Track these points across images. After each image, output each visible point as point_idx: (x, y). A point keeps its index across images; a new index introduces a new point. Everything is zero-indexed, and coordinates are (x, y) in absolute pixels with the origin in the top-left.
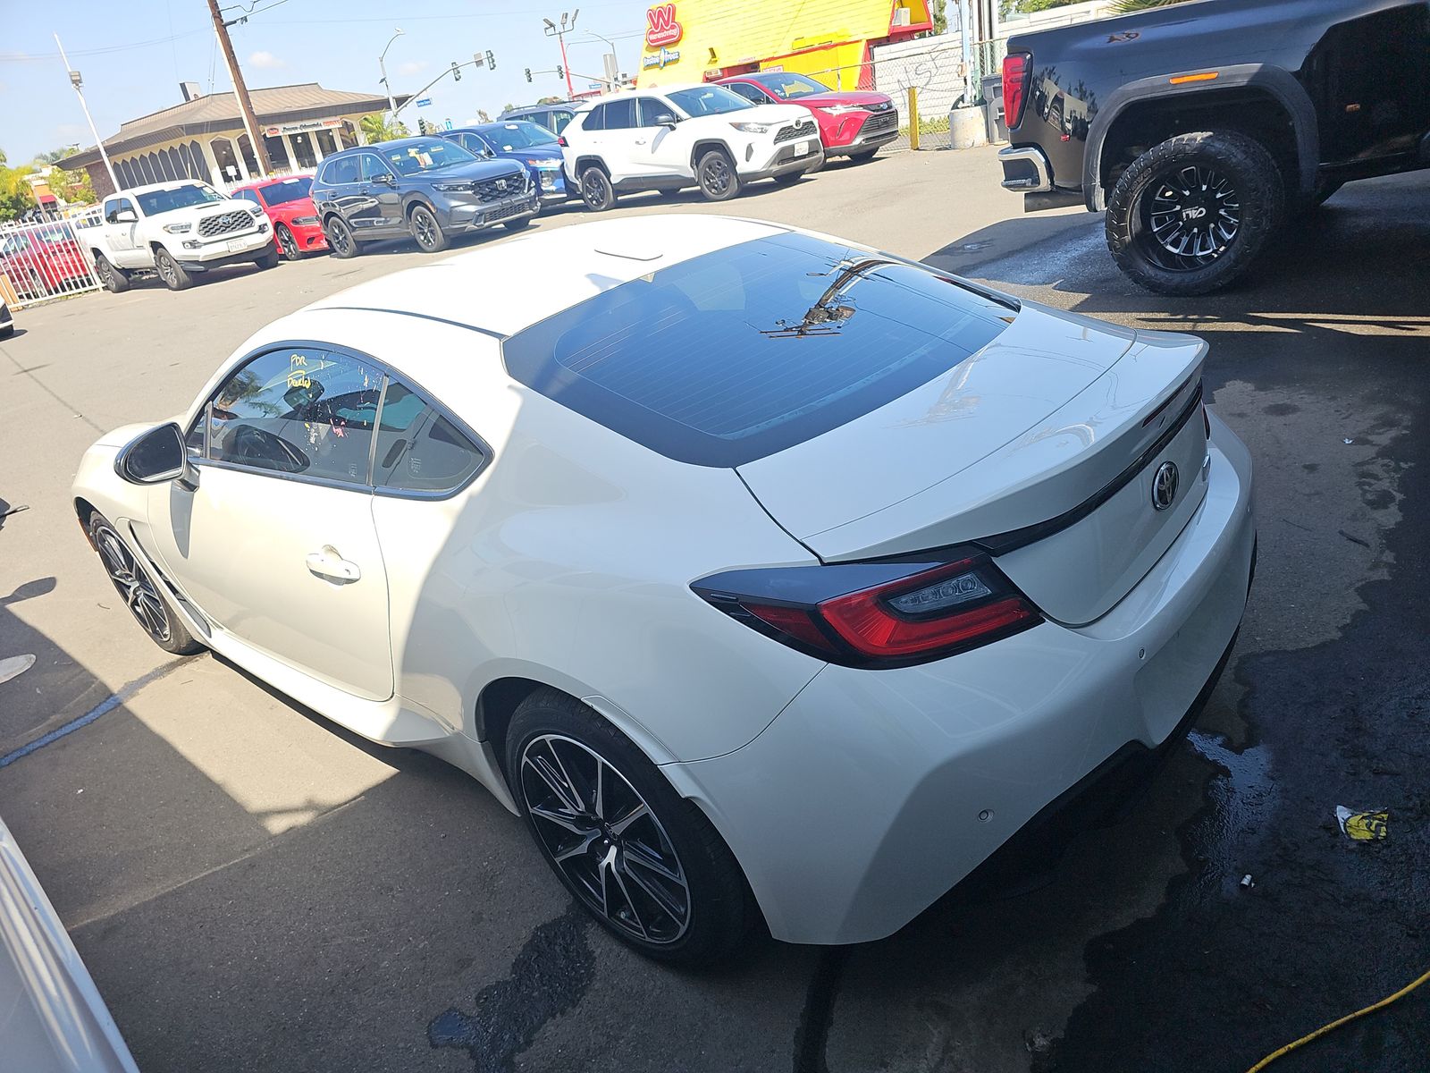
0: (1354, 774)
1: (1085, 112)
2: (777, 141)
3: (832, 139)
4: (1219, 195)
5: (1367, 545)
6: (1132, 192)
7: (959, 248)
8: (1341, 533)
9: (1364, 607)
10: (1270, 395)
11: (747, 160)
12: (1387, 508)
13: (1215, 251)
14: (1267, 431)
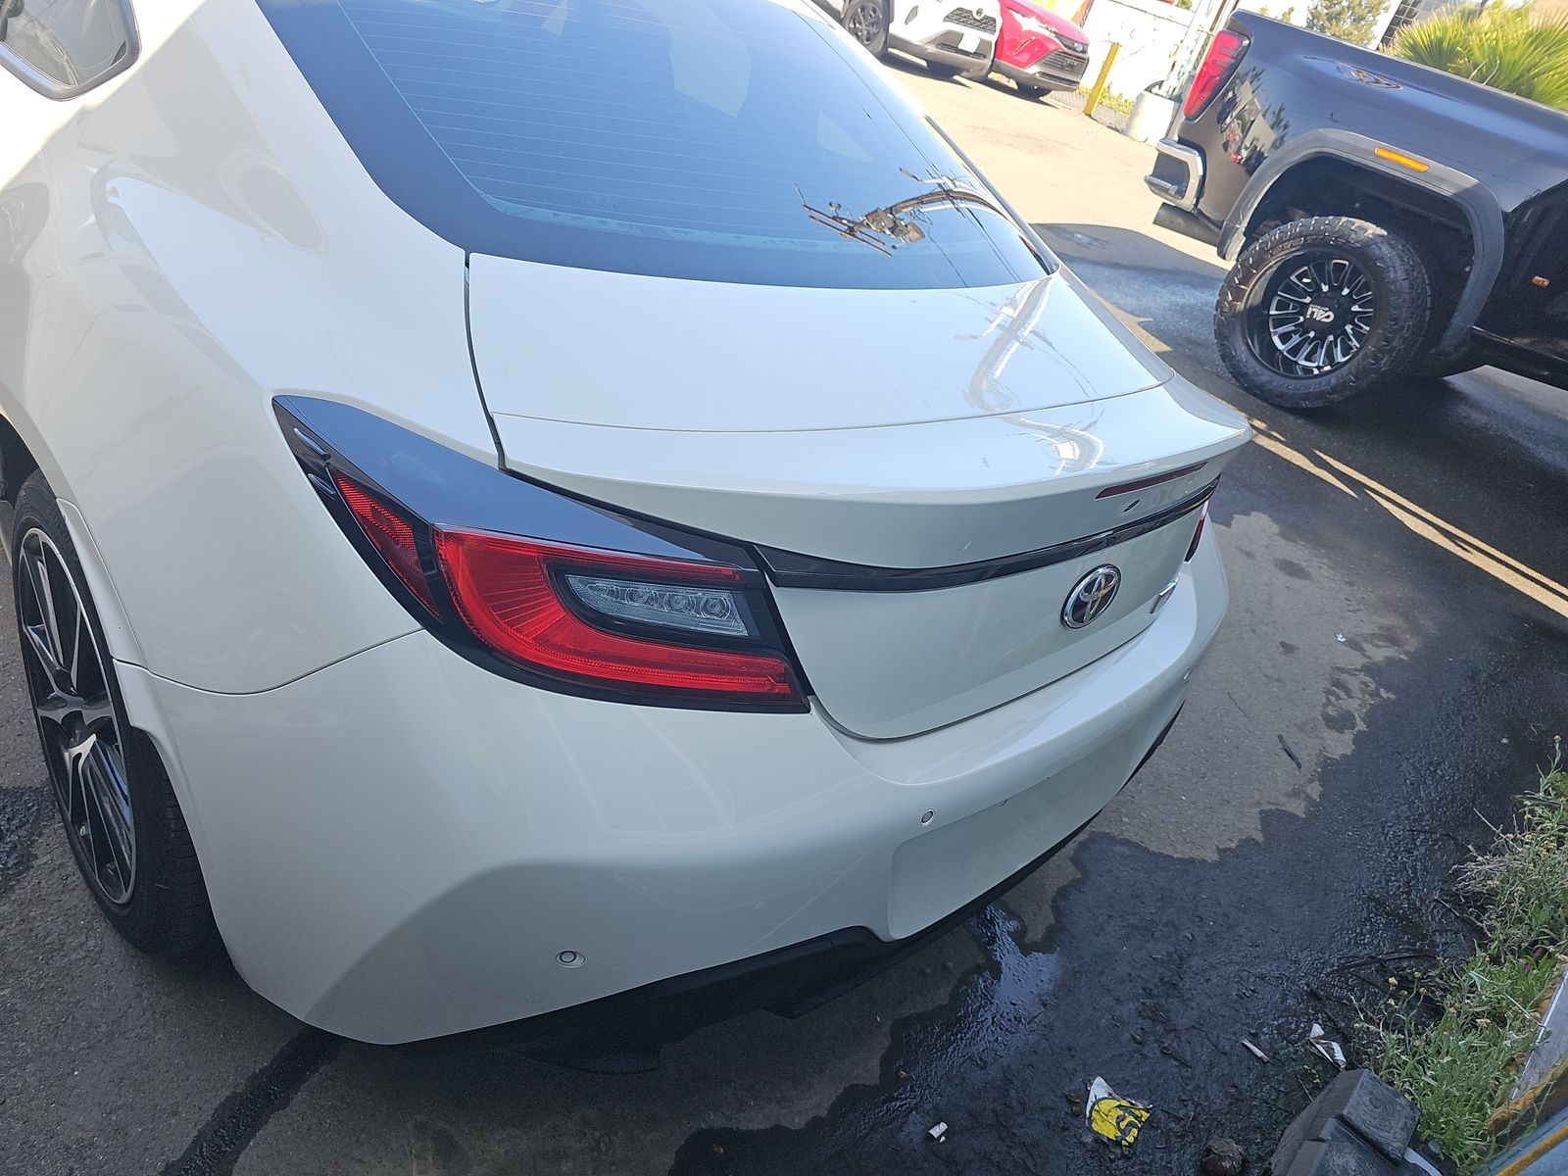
0: (1139, 1043)
1: (1268, 144)
2: (948, 18)
3: (1008, 53)
4: (1355, 308)
5: (1299, 766)
6: (1272, 255)
7: (1069, 232)
8: (1280, 738)
9: (1259, 837)
10: (1290, 547)
11: (906, 23)
12: (1342, 733)
13: (1318, 367)
14: (1266, 585)
